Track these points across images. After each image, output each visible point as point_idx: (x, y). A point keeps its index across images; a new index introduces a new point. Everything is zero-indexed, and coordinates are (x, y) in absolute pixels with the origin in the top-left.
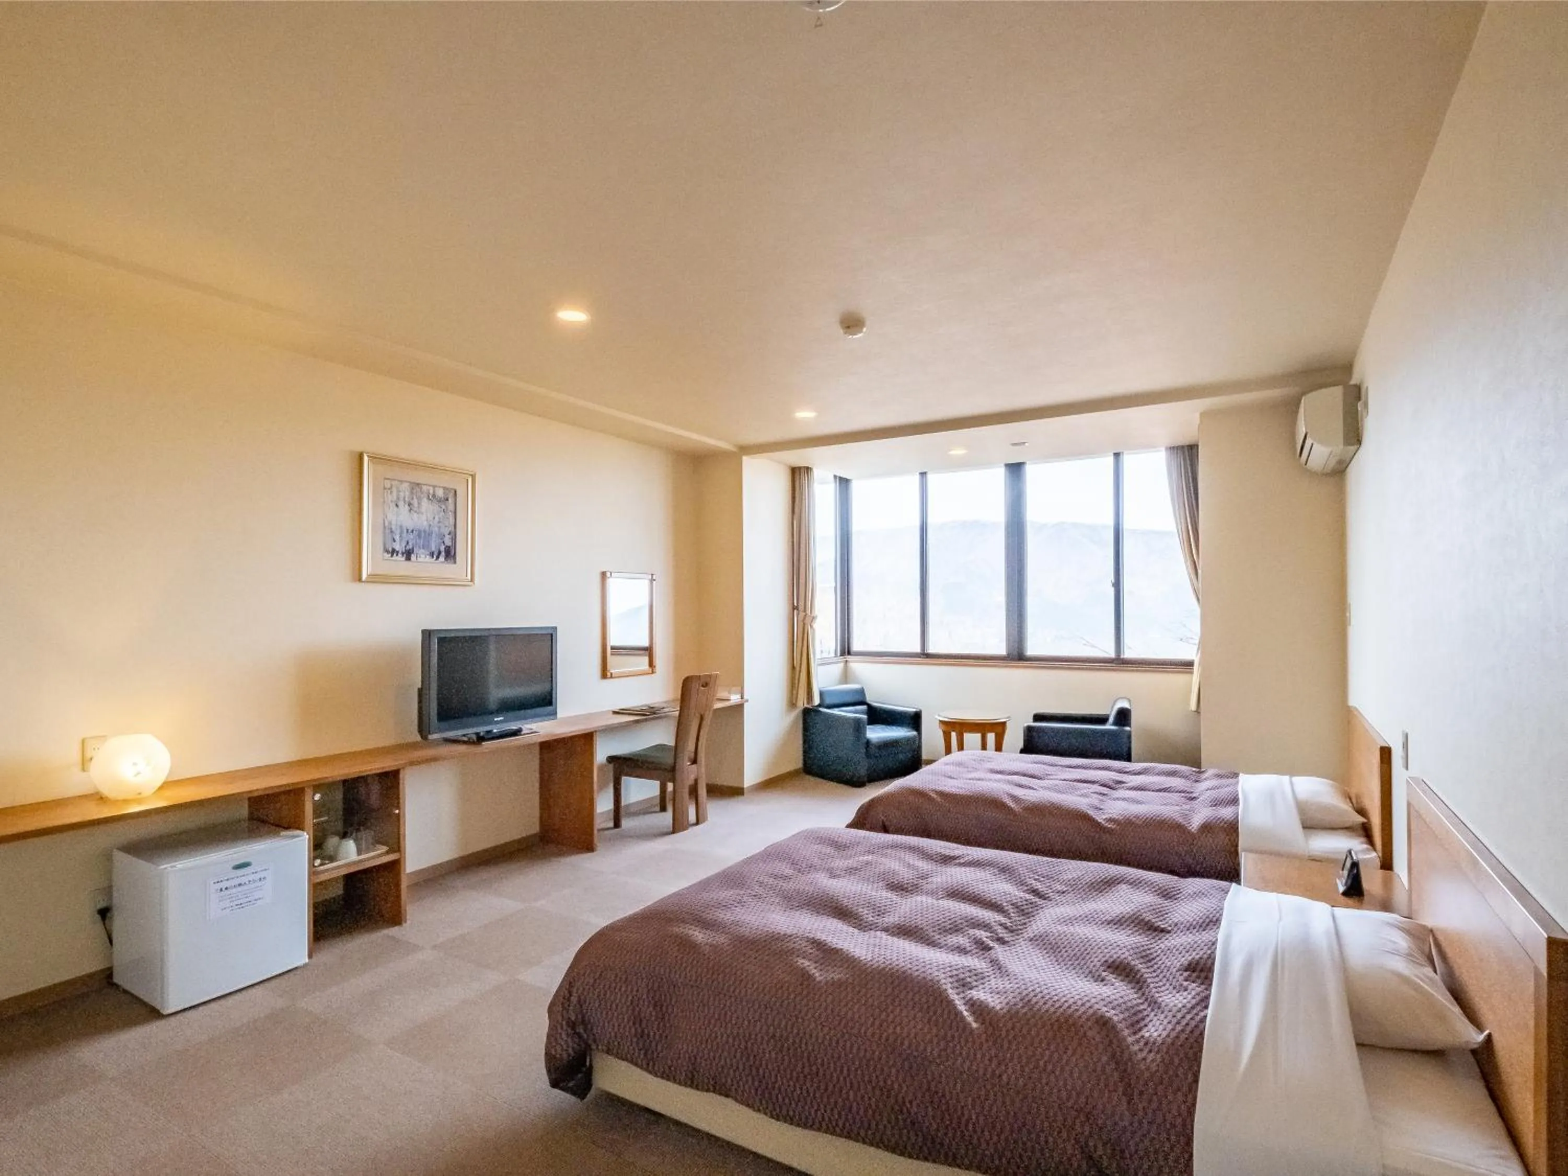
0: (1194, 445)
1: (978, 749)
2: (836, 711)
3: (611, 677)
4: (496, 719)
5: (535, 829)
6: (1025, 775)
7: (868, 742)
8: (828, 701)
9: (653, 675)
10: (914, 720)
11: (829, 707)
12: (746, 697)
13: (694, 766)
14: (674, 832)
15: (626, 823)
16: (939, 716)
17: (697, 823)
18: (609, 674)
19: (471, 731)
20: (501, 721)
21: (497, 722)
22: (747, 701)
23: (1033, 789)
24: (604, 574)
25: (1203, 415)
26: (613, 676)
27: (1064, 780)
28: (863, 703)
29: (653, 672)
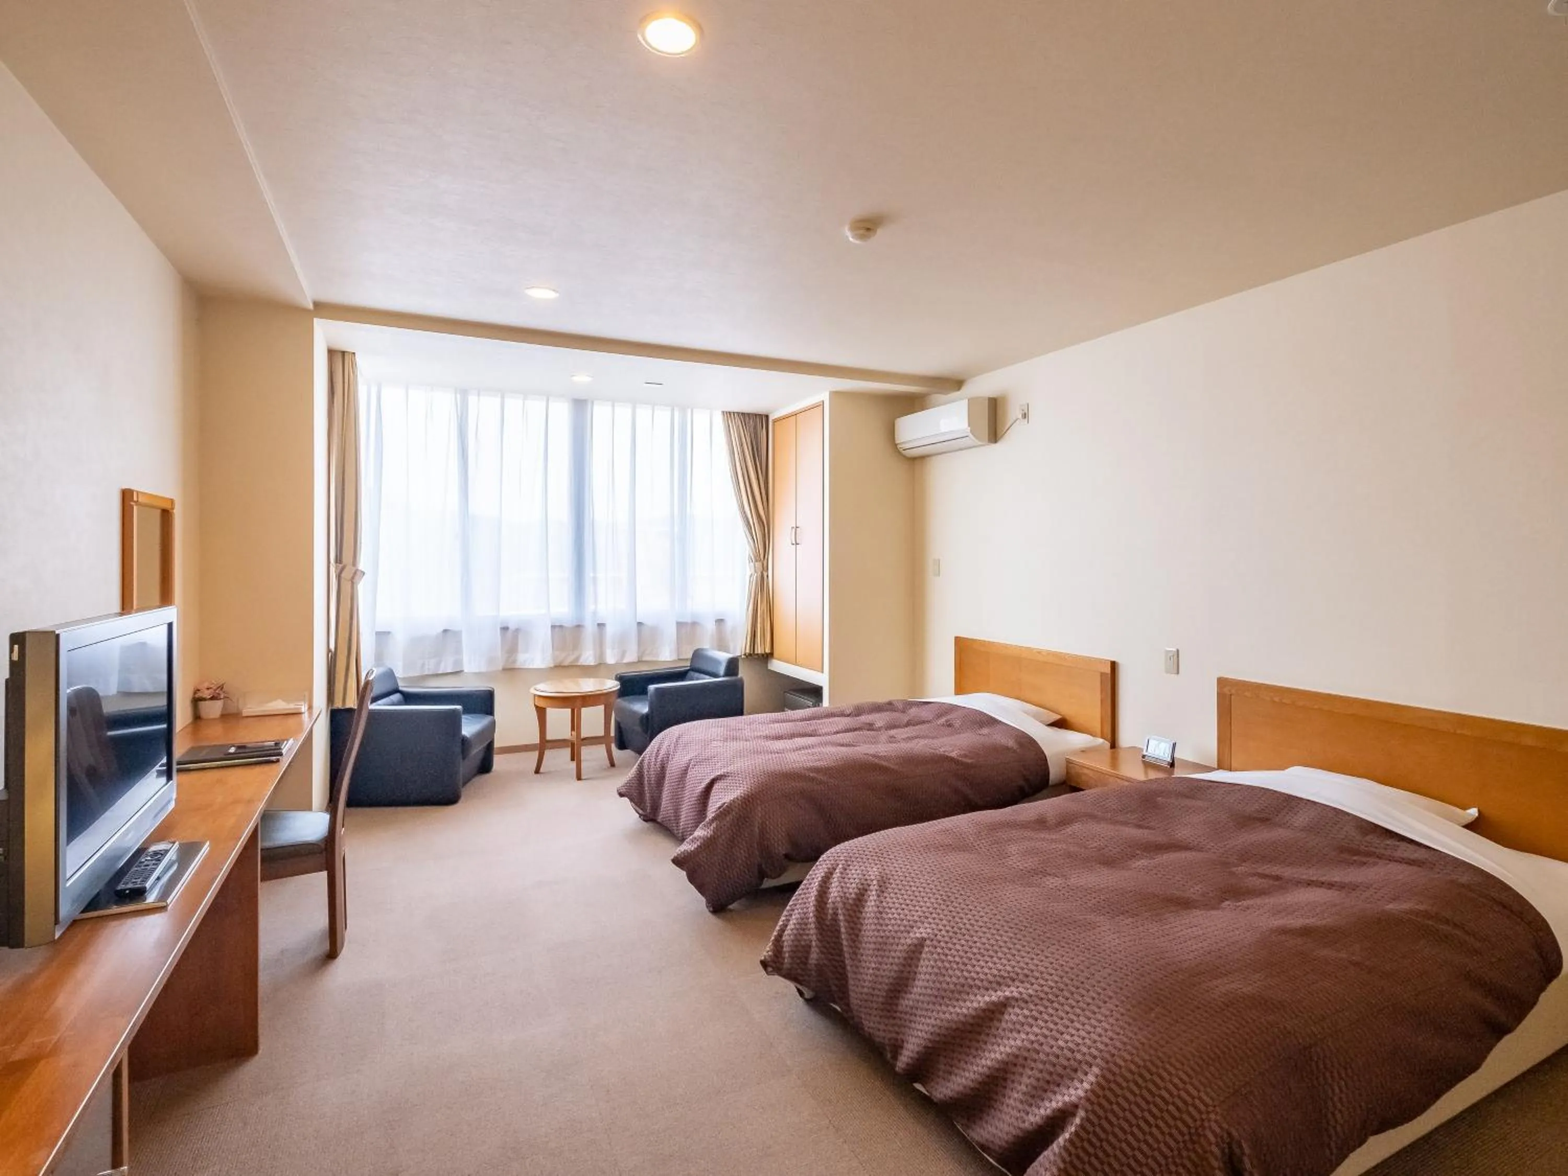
7: (463, 741)
25: (836, 395)
28: (397, 691)
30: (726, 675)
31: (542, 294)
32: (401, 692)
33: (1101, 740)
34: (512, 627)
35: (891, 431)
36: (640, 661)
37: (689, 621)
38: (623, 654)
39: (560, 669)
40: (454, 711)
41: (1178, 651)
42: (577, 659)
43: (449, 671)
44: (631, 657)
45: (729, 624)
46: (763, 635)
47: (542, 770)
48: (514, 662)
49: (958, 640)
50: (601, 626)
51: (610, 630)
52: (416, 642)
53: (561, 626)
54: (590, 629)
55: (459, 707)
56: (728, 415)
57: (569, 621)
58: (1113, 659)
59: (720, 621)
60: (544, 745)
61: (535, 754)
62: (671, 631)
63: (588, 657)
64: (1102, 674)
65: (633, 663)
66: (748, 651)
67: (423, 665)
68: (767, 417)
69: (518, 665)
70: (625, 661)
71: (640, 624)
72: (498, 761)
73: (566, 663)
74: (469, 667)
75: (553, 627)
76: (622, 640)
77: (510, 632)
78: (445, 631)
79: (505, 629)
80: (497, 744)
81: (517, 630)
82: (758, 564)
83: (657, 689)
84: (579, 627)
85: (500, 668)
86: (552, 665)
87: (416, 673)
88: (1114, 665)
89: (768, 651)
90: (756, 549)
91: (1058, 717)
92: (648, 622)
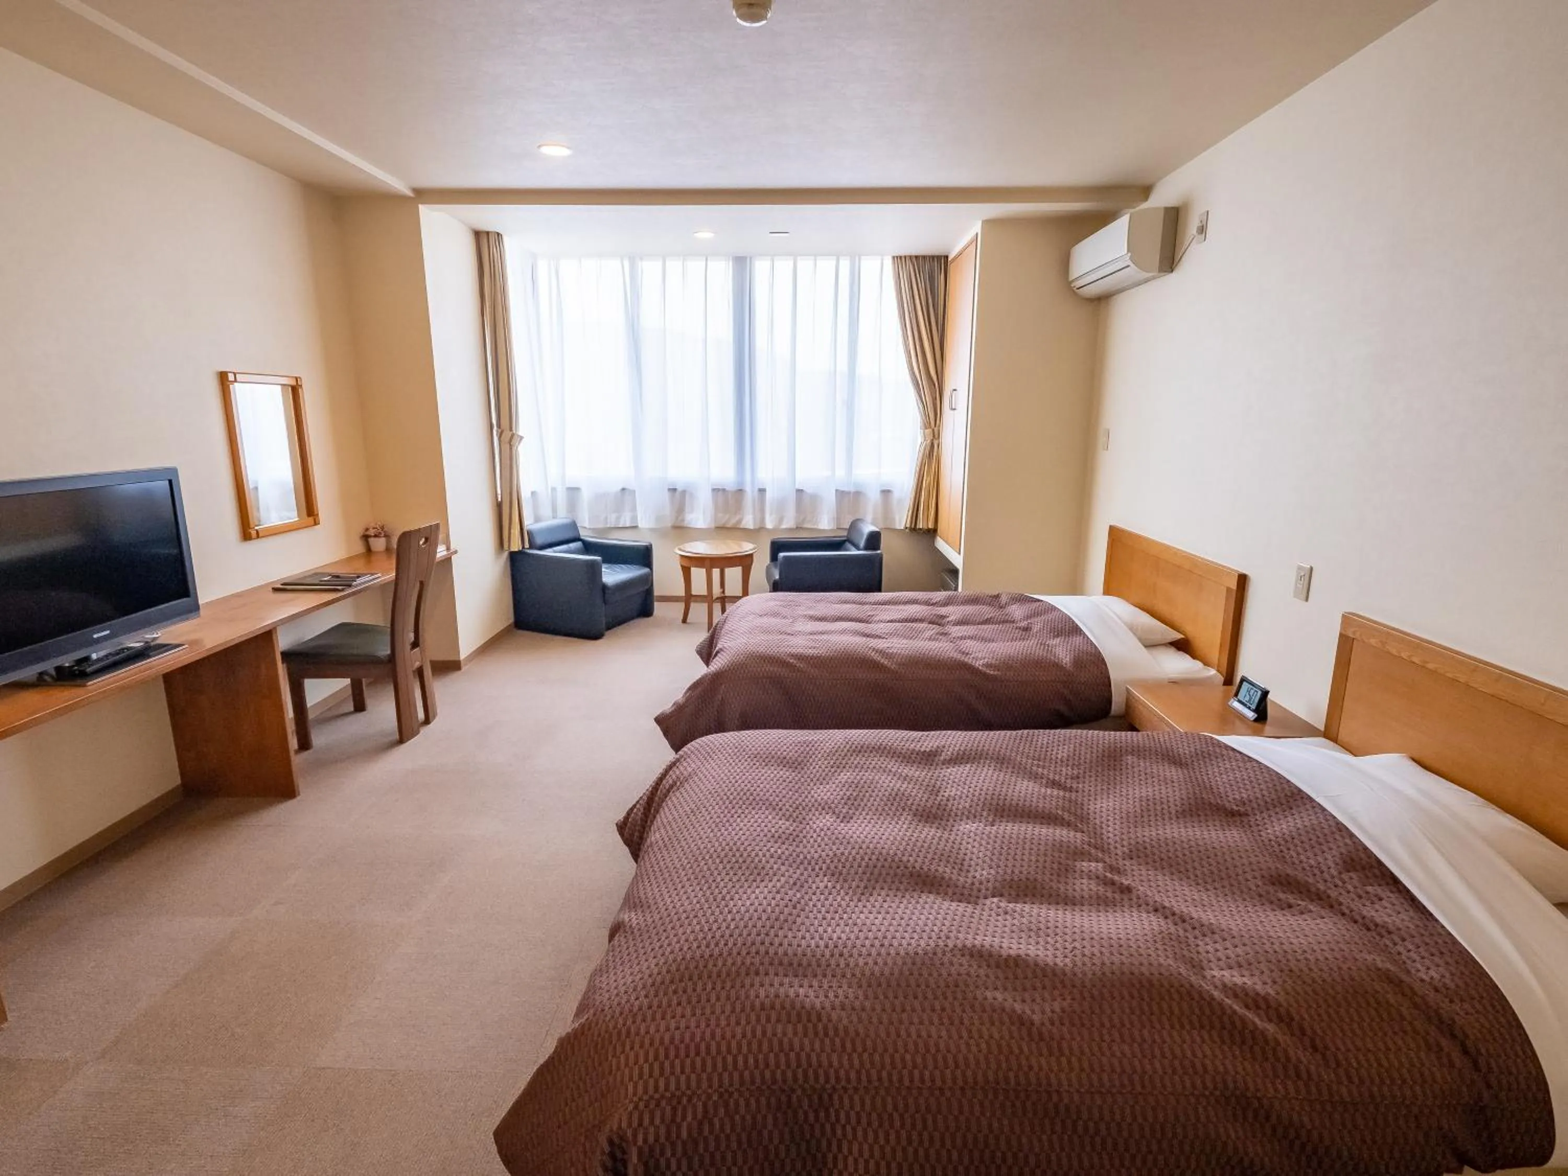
0: (939, 258)
1: (765, 592)
2: (548, 552)
3: (258, 536)
4: (95, 636)
5: (176, 780)
6: (851, 620)
7: (604, 587)
8: (539, 541)
9: (316, 527)
10: (643, 556)
11: (542, 548)
12: (453, 547)
13: (417, 650)
14: (401, 741)
15: (319, 738)
16: (680, 550)
17: (427, 721)
18: (253, 533)
19: (49, 666)
20: (105, 638)
21: (98, 641)
22: (456, 552)
23: (880, 637)
24: (224, 380)
25: (990, 224)
26: (261, 535)
27: (891, 621)
28: (577, 539)
29: (316, 523)
30: (866, 548)
31: (555, 151)
32: (584, 542)
33: (1213, 672)
34: (680, 489)
35: (1065, 263)
36: (798, 528)
37: (852, 489)
38: (781, 520)
39: (722, 530)
40: (593, 562)
41: (1311, 569)
42: (740, 521)
43: (628, 525)
44: (789, 523)
45: (896, 495)
46: (928, 507)
47: (688, 621)
48: (683, 520)
49: (1112, 529)
50: (762, 491)
51: (769, 495)
52: (599, 498)
53: (724, 490)
54: (750, 494)
55: (598, 558)
56: (899, 260)
57: (731, 485)
58: (1244, 572)
59: (886, 493)
60: (689, 598)
61: (681, 606)
62: (829, 500)
63: (749, 522)
64: (1229, 590)
65: (790, 530)
66: (908, 526)
67: (606, 518)
68: (947, 257)
69: (686, 524)
70: (784, 526)
71: (800, 492)
72: (659, 608)
73: (729, 526)
74: (643, 523)
75: (714, 490)
76: (781, 505)
77: (677, 493)
78: (623, 489)
79: (673, 490)
80: (657, 592)
81: (684, 492)
82: (928, 431)
83: (784, 557)
84: (740, 492)
85: (670, 525)
86: (713, 526)
87: (601, 526)
88: (1243, 580)
89: (931, 526)
90: (926, 415)
91: (1181, 636)
92: (809, 490)
